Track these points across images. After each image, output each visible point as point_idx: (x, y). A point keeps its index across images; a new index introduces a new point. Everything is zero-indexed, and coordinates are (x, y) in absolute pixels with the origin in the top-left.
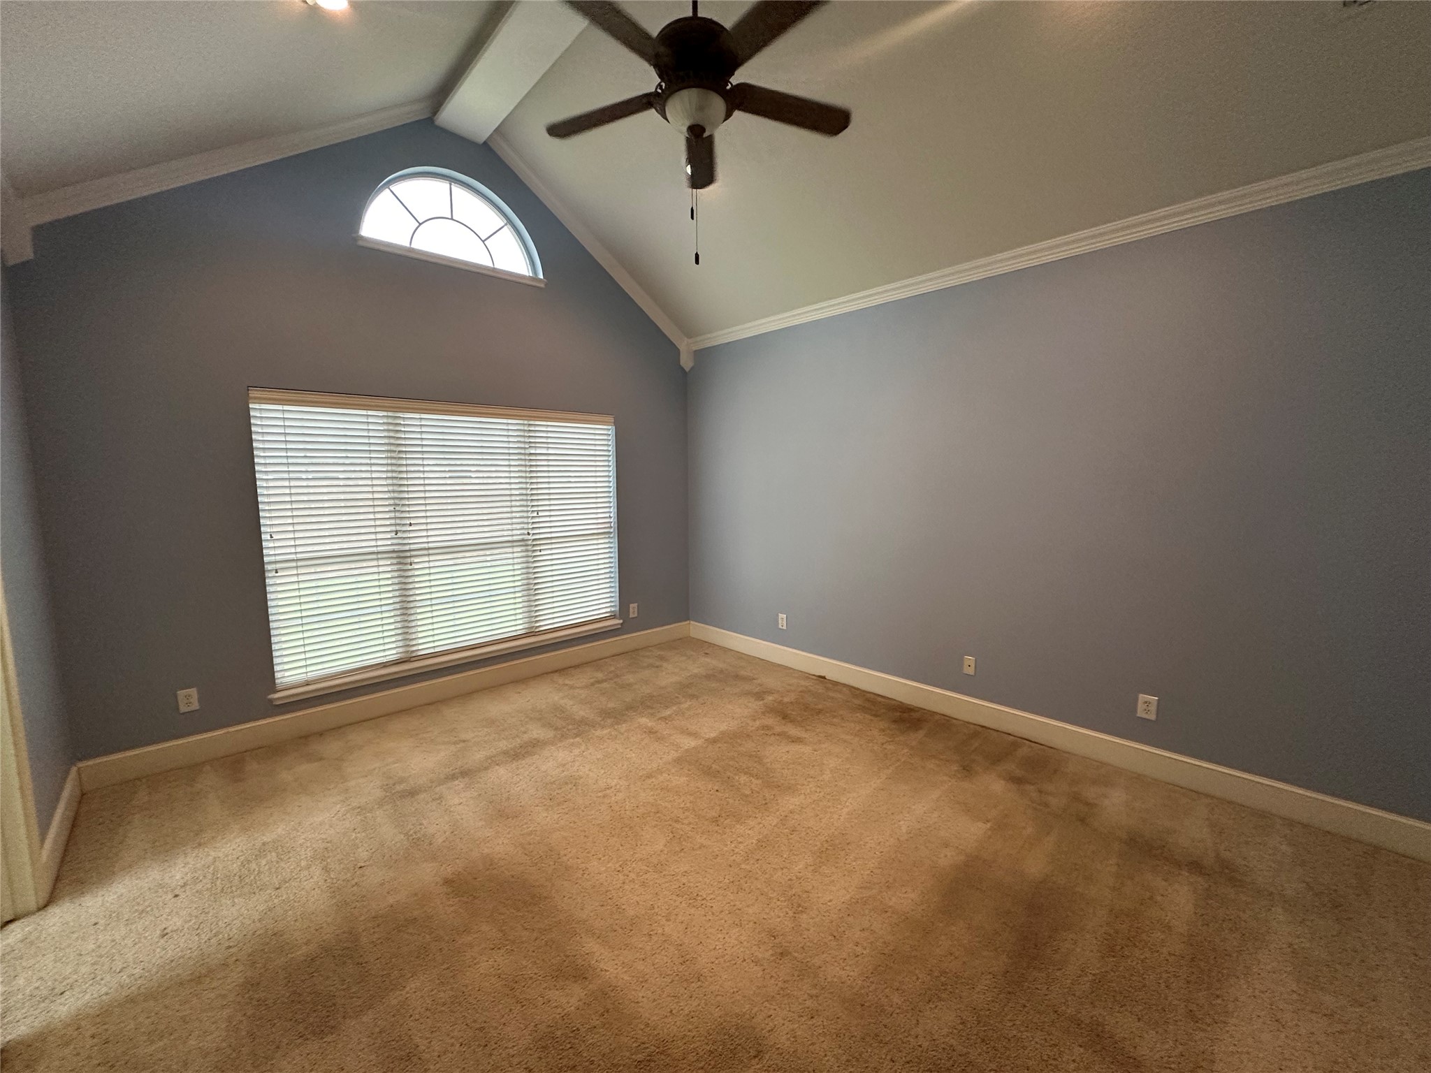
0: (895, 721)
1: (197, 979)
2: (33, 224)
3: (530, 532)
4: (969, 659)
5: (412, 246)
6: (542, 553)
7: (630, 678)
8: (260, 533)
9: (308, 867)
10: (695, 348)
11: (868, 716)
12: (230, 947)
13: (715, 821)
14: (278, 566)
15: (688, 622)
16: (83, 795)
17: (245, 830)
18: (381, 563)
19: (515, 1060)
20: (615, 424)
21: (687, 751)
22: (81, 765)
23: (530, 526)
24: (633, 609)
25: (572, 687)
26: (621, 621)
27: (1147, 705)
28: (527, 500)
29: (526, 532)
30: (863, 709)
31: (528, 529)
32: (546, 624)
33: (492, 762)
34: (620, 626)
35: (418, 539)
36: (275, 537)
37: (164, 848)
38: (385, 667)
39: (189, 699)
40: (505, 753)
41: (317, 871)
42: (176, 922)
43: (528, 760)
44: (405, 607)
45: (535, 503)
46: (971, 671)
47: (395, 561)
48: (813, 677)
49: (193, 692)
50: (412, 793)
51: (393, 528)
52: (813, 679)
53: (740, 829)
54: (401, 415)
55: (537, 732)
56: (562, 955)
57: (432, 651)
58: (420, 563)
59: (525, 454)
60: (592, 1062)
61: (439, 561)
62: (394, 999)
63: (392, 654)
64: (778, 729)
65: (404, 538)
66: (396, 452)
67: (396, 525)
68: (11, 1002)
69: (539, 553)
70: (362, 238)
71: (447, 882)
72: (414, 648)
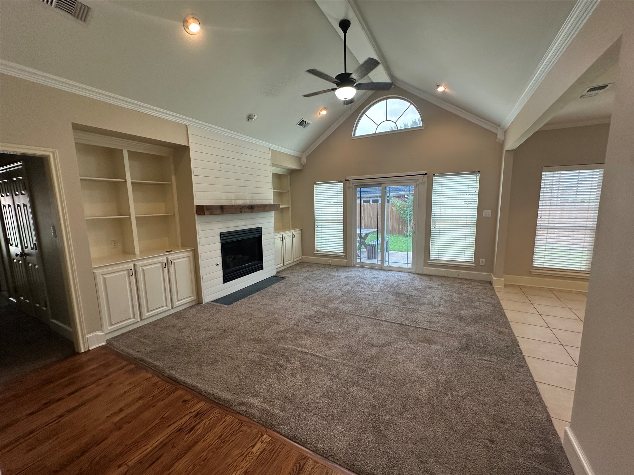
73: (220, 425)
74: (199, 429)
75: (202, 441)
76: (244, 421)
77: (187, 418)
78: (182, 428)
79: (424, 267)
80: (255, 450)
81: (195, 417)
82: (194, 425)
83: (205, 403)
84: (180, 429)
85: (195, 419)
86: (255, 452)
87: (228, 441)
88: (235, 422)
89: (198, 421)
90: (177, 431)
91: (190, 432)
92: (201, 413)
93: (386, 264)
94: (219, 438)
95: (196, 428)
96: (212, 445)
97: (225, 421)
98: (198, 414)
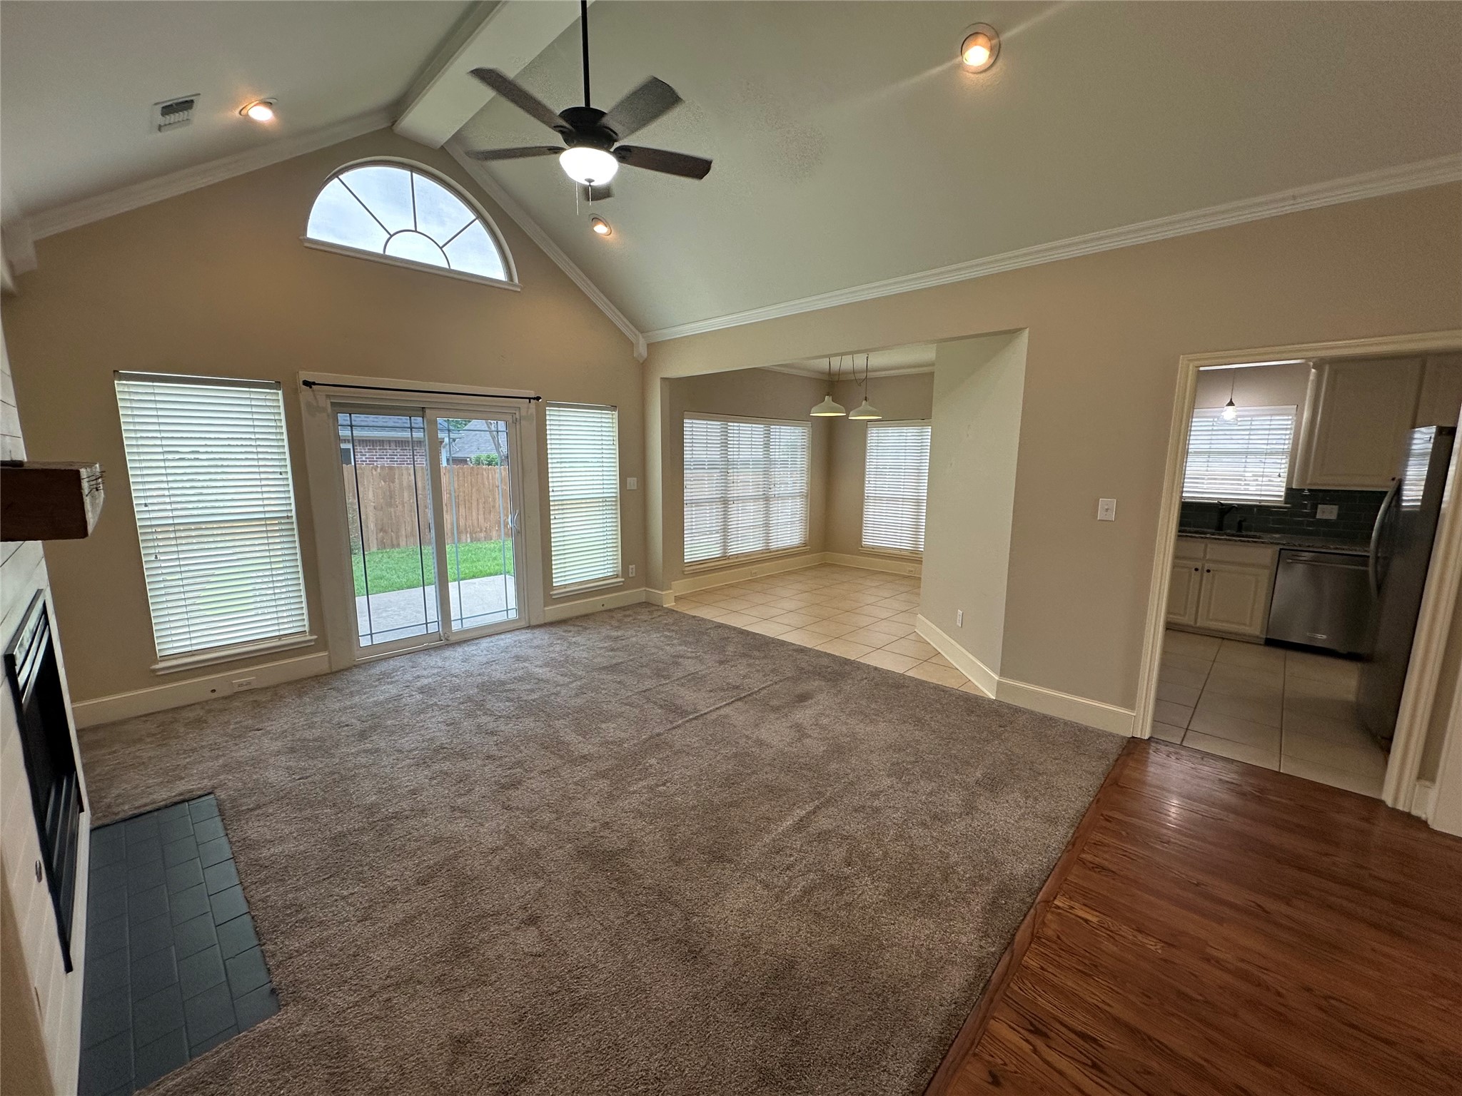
73: (1056, 976)
74: (1080, 1021)
75: (1107, 1008)
76: (1032, 935)
77: (1053, 1057)
78: (1089, 1063)
79: (545, 606)
80: (1094, 920)
81: (1045, 1036)
82: (1073, 1036)
83: (994, 1018)
84: (1094, 1066)
85: (1052, 1035)
86: (1097, 919)
87: (1090, 959)
88: (1040, 949)
89: (1058, 1026)
90: (1104, 1073)
91: (1095, 1040)
92: (1031, 1024)
93: (456, 626)
94: (1090, 976)
95: (1079, 1028)
96: (1111, 988)
97: (1042, 968)
98: (1036, 1031)
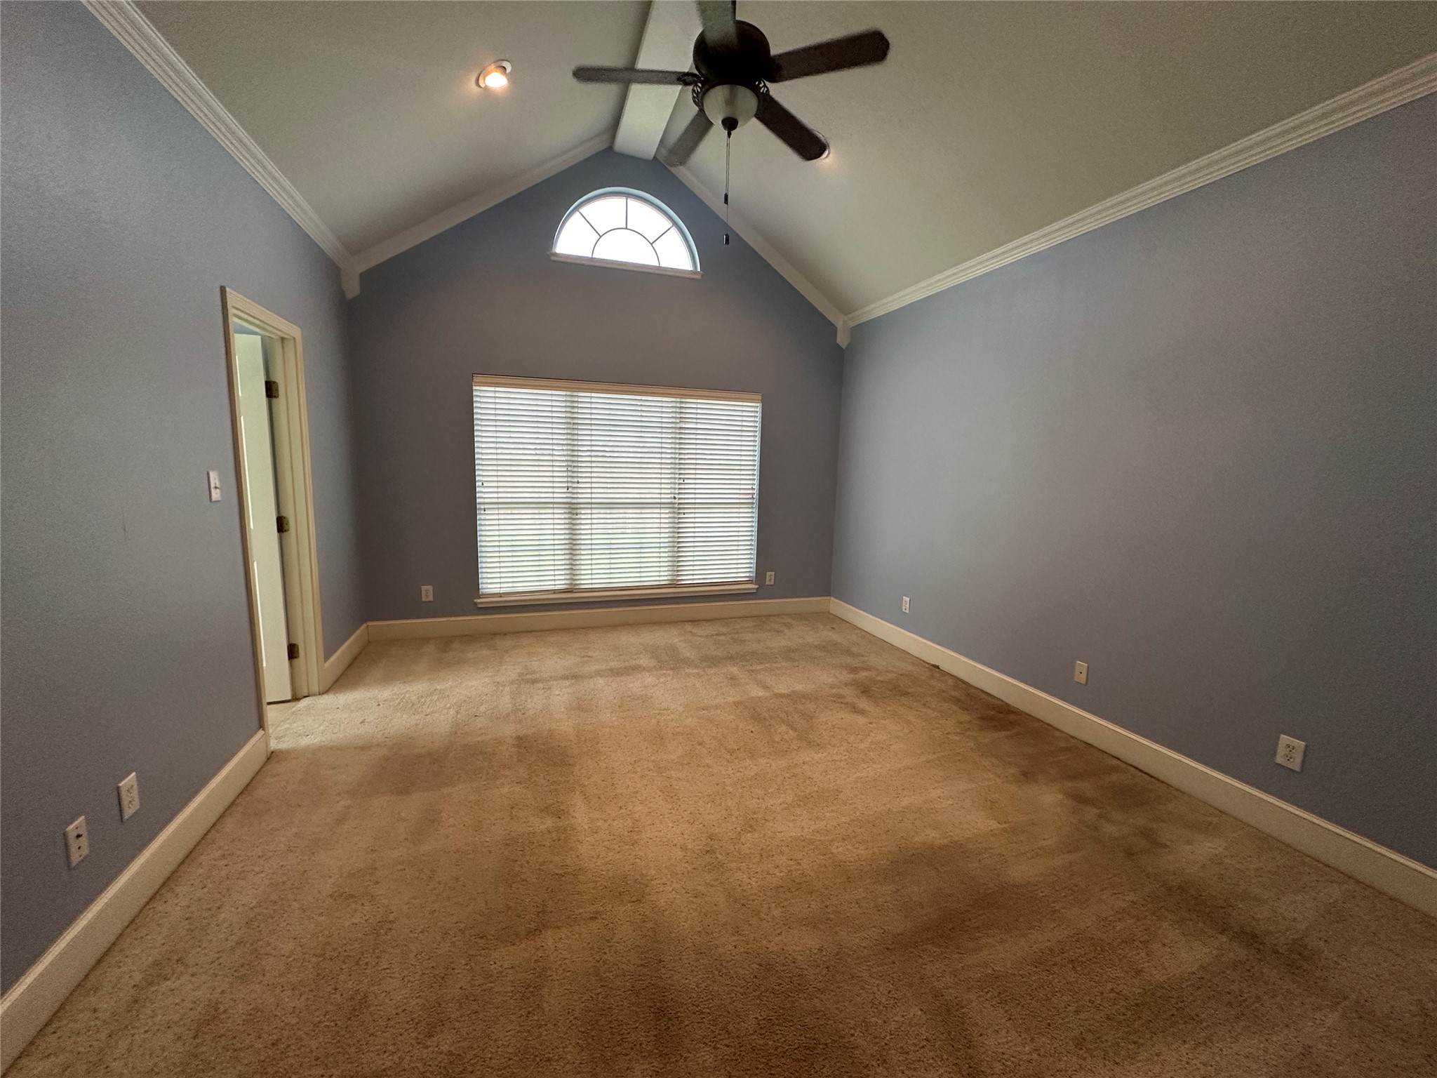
0: (982, 718)
1: (362, 748)
2: (360, 272)
3: (676, 496)
4: (1081, 666)
5: (594, 256)
6: (685, 516)
7: (748, 636)
8: (475, 482)
9: (450, 708)
10: (852, 324)
11: (955, 708)
12: (387, 737)
13: (731, 752)
14: (486, 506)
15: (829, 598)
16: (369, 642)
17: (429, 680)
18: (556, 511)
19: (486, 844)
20: (762, 401)
21: (752, 698)
22: (370, 624)
23: (677, 491)
24: (770, 577)
25: (694, 635)
26: (757, 587)
27: (1290, 749)
28: (675, 468)
29: (673, 496)
30: (956, 701)
31: (674, 493)
32: (687, 578)
33: (599, 673)
34: (755, 591)
35: (584, 496)
36: (485, 484)
37: (387, 679)
38: (555, 593)
39: (427, 593)
40: (612, 670)
41: (452, 712)
42: (371, 718)
43: (623, 678)
44: (573, 548)
45: (682, 472)
46: (1082, 678)
47: (567, 511)
48: (927, 665)
49: (430, 588)
50: (534, 682)
51: (565, 485)
52: (924, 666)
53: (748, 762)
54: (576, 394)
55: (644, 661)
56: (555, 799)
57: (590, 586)
58: (585, 514)
59: (675, 428)
60: (528, 863)
61: (598, 514)
62: (445, 790)
63: (561, 584)
64: (849, 699)
65: (574, 493)
66: (572, 424)
67: (568, 482)
68: (288, 733)
69: (682, 516)
70: (556, 255)
71: (519, 738)
72: (578, 582)
